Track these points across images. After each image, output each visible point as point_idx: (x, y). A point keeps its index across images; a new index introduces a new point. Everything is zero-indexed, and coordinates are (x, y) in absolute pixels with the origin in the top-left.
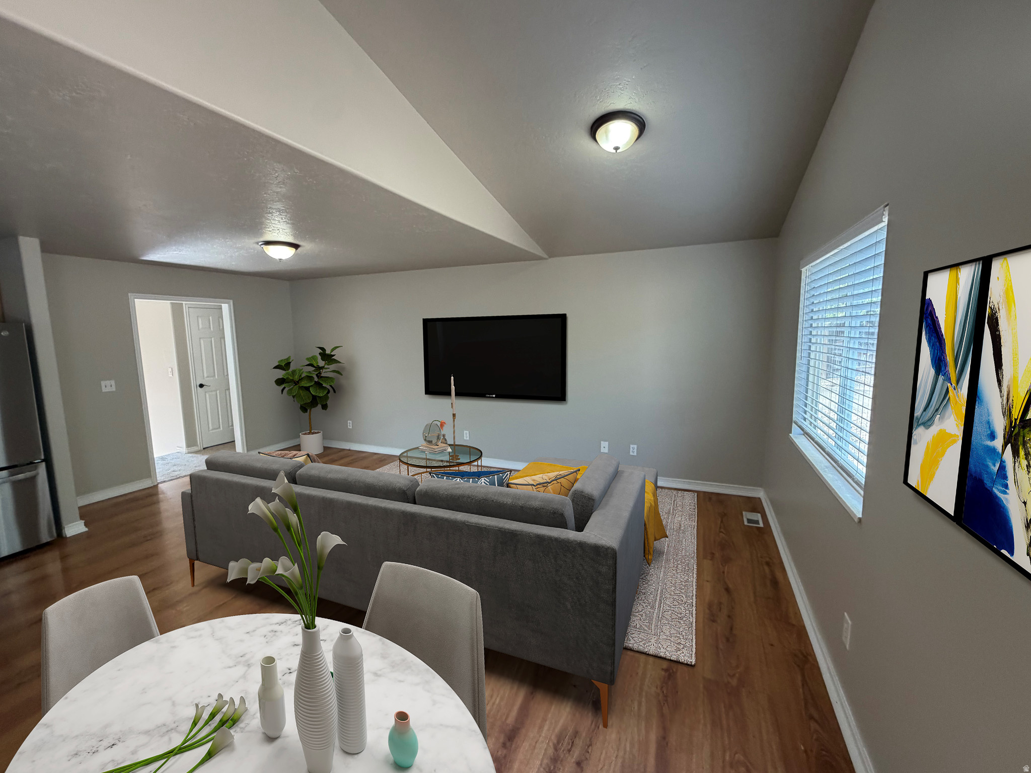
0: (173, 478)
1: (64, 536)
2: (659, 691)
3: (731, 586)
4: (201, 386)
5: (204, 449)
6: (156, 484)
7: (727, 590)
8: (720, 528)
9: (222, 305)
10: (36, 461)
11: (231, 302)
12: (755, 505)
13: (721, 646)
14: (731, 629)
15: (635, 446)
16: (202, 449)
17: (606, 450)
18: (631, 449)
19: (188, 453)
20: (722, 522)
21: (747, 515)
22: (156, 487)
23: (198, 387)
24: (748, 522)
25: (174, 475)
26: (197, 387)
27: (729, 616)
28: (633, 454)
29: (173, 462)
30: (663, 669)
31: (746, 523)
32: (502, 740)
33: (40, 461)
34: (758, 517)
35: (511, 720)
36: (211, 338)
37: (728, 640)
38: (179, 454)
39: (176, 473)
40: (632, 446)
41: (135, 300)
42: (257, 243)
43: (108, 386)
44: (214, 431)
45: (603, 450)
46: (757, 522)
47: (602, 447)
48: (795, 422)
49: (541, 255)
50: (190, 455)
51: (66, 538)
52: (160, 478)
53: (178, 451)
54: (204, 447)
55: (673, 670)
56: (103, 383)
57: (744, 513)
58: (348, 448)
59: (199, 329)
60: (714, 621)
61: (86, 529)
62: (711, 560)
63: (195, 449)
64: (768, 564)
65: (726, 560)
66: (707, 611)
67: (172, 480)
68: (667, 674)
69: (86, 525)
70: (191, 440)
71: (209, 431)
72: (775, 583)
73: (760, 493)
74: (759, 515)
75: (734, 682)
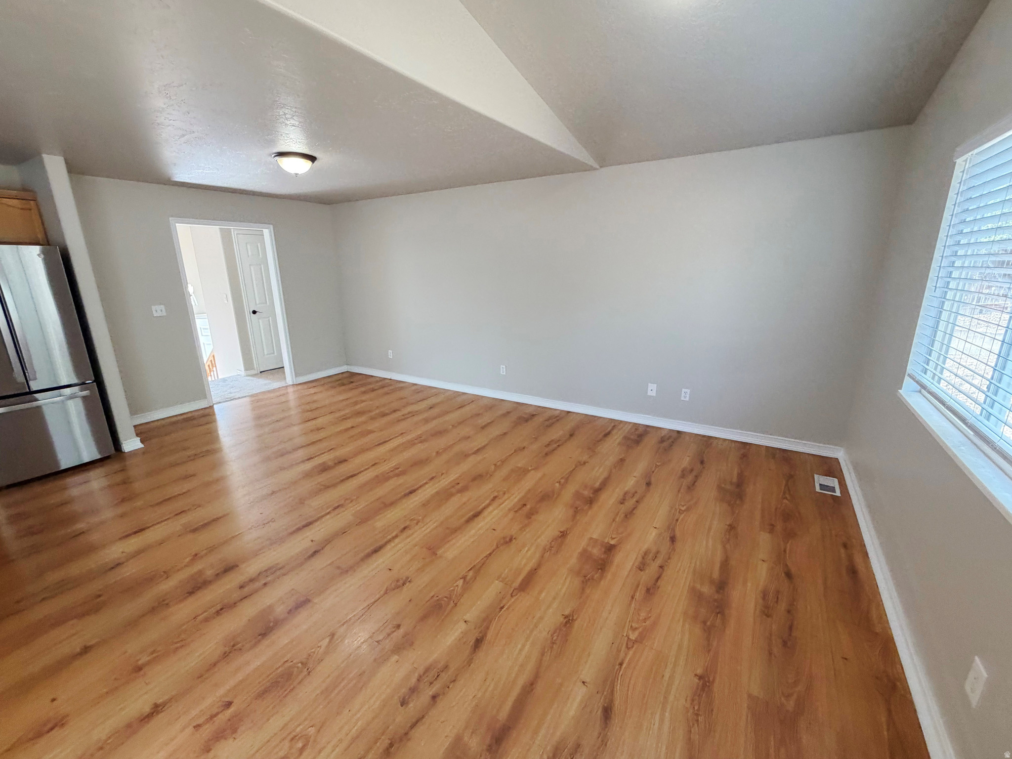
0: (227, 400)
1: (123, 451)
2: (688, 705)
3: (793, 570)
4: (254, 312)
5: (261, 372)
6: (212, 405)
7: (789, 575)
8: (784, 493)
9: (264, 230)
10: (87, 382)
11: (271, 227)
12: (831, 467)
13: (775, 650)
14: (791, 628)
15: (688, 391)
16: (259, 372)
17: (654, 394)
18: (683, 394)
19: (247, 376)
20: (787, 485)
21: (820, 480)
22: (211, 407)
23: (252, 314)
24: (821, 489)
25: (228, 397)
26: (250, 313)
27: (789, 612)
28: (685, 399)
29: (232, 383)
30: (696, 675)
31: (818, 489)
32: (488, 741)
33: (91, 382)
34: (834, 482)
35: (503, 715)
36: (260, 265)
37: (785, 643)
38: (239, 376)
39: (232, 395)
40: (684, 390)
41: (177, 224)
42: (270, 155)
43: (159, 310)
44: (269, 356)
45: (650, 393)
46: (833, 489)
47: (649, 389)
48: (909, 375)
49: (590, 163)
50: (248, 378)
51: (125, 452)
52: (215, 399)
53: (239, 373)
54: (261, 371)
55: (709, 679)
56: (154, 308)
57: (816, 476)
58: (389, 378)
59: (248, 256)
60: (768, 616)
61: (142, 446)
62: (769, 532)
63: (253, 372)
64: (845, 546)
65: (790, 535)
66: (761, 601)
67: (227, 401)
68: (702, 682)
69: (142, 441)
70: (248, 364)
71: (264, 355)
72: (853, 571)
73: (839, 453)
74: (836, 480)
75: (790, 705)
